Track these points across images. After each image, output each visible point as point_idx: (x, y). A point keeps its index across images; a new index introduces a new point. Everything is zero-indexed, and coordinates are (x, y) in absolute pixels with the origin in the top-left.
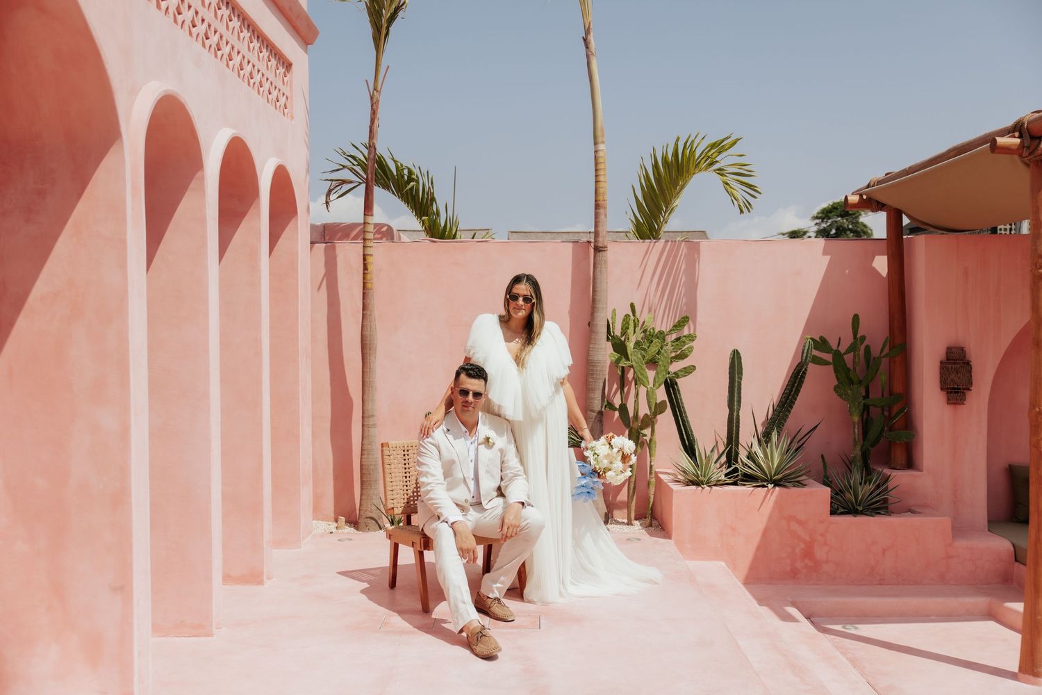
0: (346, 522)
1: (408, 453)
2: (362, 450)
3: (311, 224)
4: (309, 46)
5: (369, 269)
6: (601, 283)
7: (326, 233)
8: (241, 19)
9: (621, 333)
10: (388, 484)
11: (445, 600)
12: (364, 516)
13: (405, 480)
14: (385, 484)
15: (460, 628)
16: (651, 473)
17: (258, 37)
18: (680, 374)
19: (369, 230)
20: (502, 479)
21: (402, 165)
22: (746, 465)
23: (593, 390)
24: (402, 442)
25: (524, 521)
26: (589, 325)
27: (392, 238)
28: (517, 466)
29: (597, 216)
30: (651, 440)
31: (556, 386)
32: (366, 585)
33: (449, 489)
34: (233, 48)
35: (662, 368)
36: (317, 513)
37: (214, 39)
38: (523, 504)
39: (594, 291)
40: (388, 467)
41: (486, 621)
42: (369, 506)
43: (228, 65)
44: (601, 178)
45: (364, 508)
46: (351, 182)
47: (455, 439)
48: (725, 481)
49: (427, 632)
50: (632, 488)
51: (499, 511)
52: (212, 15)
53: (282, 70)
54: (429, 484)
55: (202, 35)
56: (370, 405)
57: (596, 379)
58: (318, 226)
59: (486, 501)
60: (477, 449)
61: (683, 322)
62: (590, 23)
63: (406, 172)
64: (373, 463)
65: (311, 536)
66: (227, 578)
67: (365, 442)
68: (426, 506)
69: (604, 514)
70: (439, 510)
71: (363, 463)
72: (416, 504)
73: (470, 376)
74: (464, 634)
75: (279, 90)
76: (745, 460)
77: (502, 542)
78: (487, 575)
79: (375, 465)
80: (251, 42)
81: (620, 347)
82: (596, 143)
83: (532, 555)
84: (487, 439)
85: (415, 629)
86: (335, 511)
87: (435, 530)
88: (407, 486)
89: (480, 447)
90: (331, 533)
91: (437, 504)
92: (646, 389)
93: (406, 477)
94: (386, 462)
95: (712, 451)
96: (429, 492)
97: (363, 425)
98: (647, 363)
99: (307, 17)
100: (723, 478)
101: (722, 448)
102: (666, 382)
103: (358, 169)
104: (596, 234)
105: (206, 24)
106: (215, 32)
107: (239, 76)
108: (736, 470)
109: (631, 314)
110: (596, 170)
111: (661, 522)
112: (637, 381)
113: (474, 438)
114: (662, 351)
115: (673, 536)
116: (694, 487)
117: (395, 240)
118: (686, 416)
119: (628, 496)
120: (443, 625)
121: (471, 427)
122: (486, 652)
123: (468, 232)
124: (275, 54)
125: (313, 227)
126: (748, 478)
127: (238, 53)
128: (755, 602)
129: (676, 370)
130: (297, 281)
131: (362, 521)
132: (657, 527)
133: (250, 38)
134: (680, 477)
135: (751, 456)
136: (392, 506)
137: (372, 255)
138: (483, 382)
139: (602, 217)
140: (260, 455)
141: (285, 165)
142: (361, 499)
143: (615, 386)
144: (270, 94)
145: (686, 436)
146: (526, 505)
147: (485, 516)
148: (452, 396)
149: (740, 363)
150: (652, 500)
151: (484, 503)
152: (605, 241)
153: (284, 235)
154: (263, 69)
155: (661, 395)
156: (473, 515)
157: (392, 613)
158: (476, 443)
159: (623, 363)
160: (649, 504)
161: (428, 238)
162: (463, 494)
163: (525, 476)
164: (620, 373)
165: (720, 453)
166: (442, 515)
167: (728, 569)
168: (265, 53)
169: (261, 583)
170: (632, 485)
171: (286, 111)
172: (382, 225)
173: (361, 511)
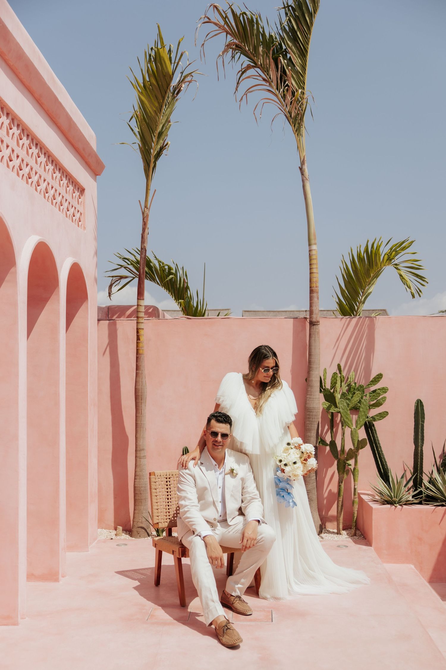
0: (123, 530)
1: (169, 480)
2: (135, 475)
3: (98, 306)
4: (97, 176)
5: (141, 340)
6: (315, 349)
7: (109, 313)
8: (47, 156)
9: (331, 386)
10: (154, 504)
11: (197, 596)
12: (136, 526)
13: (167, 501)
14: (152, 504)
15: (210, 622)
16: (355, 494)
17: (60, 169)
18: (376, 418)
19: (141, 311)
20: (242, 502)
21: (163, 263)
22: (428, 488)
23: (310, 430)
24: (165, 471)
25: (259, 536)
26: (306, 381)
27: (159, 317)
28: (253, 491)
29: (311, 298)
30: (354, 469)
31: (284, 429)
32: (137, 583)
33: (202, 509)
34: (40, 177)
35: (363, 414)
36: (101, 523)
37: (26, 170)
38: (259, 521)
39: (310, 355)
40: (154, 491)
41: (230, 615)
42: (140, 518)
43: (36, 190)
44: (314, 270)
45: (136, 520)
46: (126, 277)
47: (207, 471)
48: (413, 501)
49: (184, 624)
50: (340, 505)
51: (240, 527)
52: (25, 152)
53: (77, 194)
54: (186, 506)
55: (17, 167)
56: (141, 441)
57: (312, 421)
58: (103, 308)
59: (231, 519)
60: (224, 479)
61: (378, 378)
62: (304, 157)
63: (166, 267)
64: (143, 486)
65: (96, 542)
66: (31, 577)
67: (138, 470)
68: (183, 522)
69: (319, 526)
70: (194, 527)
71: (136, 485)
72: (176, 520)
73: (219, 421)
74: (213, 626)
75: (75, 208)
76: (428, 485)
77: (243, 552)
78: (230, 577)
79: (145, 487)
80: (54, 173)
81: (330, 397)
82: (310, 245)
83: (266, 562)
84: (232, 471)
85: (175, 621)
86: (115, 522)
87: (190, 542)
88: (168, 506)
89: (226, 476)
90: (112, 539)
91: (191, 521)
92: (350, 429)
93: (168, 499)
94: (153, 487)
95: (402, 477)
96: (186, 512)
97: (136, 457)
98: (350, 410)
99: (96, 156)
100: (411, 498)
101: (409, 475)
102: (365, 424)
103: (131, 267)
104: (311, 312)
105: (20, 159)
106: (27, 165)
107: (45, 197)
108: (421, 493)
109: (338, 372)
110: (310, 265)
111: (363, 533)
112: (344, 423)
113: (221, 470)
114: (363, 401)
115: (373, 544)
116: (389, 506)
117: (160, 318)
118: (381, 450)
119: (337, 512)
120: (197, 618)
121: (220, 461)
122: (231, 643)
123: (213, 311)
124: (72, 182)
125: (100, 309)
126: (430, 499)
127: (45, 180)
128: (438, 598)
129: (373, 415)
130: (88, 349)
131: (134, 530)
132: (360, 536)
133: (54, 170)
134: (377, 497)
135: (432, 481)
136: (157, 521)
137: (143, 329)
138: (229, 426)
139: (315, 299)
140: (58, 483)
141: (79, 263)
142: (134, 513)
143: (326, 427)
144: (68, 211)
145: (382, 466)
146: (261, 522)
147: (229, 530)
148: (205, 437)
149: (423, 410)
150: (356, 515)
151: (229, 520)
152: (318, 318)
153: (77, 315)
154: (63, 193)
155: (362, 434)
156: (220, 530)
157: (156, 606)
158: (223, 473)
159: (333, 410)
160: (354, 518)
161: (184, 316)
162: (213, 514)
163: (260, 499)
164: (330, 417)
165: (408, 479)
166: (196, 530)
167: (416, 571)
168: (65, 181)
169: (57, 580)
170: (340, 503)
171: (80, 223)
172: (150, 307)
173: (134, 522)
